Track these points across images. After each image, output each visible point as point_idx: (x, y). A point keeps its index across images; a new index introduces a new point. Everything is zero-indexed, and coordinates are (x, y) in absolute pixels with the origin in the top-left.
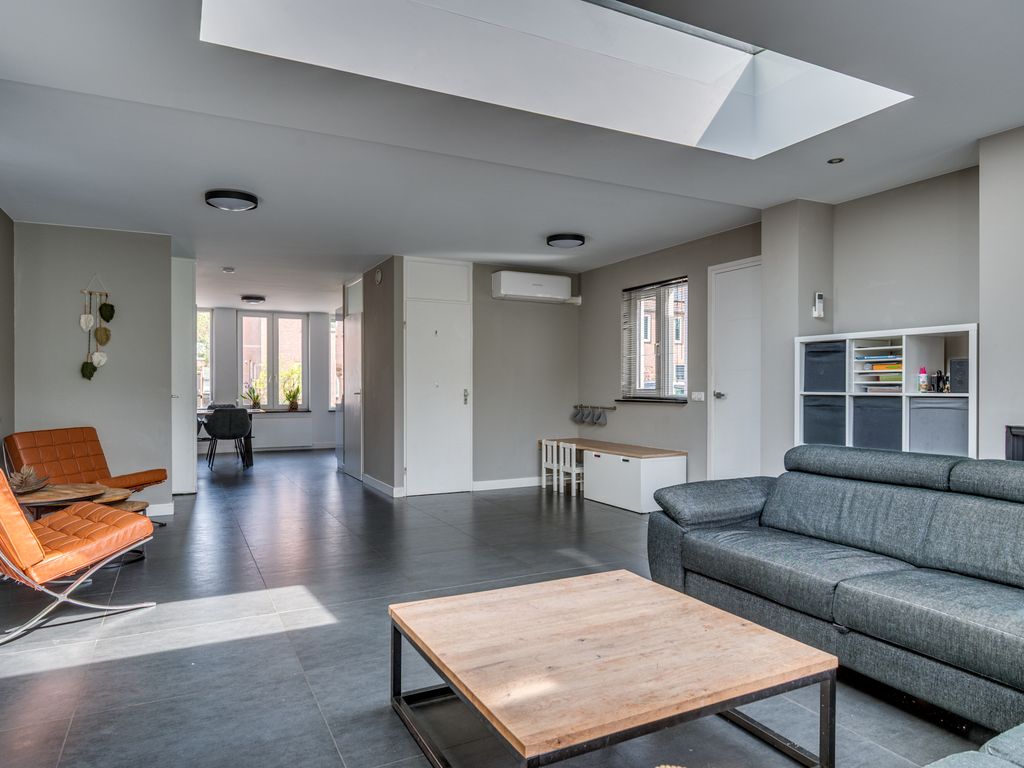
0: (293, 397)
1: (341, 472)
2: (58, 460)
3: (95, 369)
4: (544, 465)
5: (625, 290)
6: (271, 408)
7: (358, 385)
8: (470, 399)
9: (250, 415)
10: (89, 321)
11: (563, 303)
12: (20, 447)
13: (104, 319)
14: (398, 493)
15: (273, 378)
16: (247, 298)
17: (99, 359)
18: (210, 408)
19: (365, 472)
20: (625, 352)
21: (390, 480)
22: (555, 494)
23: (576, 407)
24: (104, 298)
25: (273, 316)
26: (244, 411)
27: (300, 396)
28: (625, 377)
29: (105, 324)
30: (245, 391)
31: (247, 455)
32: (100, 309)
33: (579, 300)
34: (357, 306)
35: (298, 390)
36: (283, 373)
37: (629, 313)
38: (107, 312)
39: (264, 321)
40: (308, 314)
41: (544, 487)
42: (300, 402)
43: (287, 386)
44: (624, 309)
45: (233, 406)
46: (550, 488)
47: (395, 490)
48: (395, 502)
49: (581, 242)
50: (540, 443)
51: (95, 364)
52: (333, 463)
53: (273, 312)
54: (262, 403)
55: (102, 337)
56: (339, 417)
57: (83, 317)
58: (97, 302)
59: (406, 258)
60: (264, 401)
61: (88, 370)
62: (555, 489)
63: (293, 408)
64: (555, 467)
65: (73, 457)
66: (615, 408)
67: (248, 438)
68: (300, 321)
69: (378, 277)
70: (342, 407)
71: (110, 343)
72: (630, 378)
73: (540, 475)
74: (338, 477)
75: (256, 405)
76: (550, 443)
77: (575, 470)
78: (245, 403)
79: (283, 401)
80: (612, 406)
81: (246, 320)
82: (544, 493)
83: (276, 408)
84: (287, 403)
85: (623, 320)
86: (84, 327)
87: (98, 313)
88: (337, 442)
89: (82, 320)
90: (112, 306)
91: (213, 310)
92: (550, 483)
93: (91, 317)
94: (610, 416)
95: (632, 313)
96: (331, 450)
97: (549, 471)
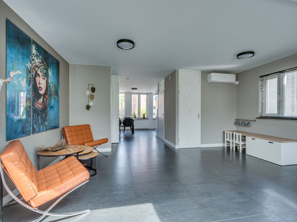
0: (144, 115)
1: (157, 137)
2: (77, 135)
3: (90, 107)
4: (226, 140)
5: (260, 77)
6: (139, 118)
7: (163, 112)
8: (200, 116)
9: (134, 120)
10: (88, 93)
11: (231, 84)
12: (66, 131)
13: (93, 92)
14: (177, 147)
15: (139, 110)
16: (133, 89)
17: (91, 104)
18: (124, 118)
19: (165, 138)
20: (260, 100)
21: (174, 142)
22: (231, 151)
23: (236, 120)
24: (92, 85)
25: (139, 94)
26: (132, 119)
27: (146, 115)
28: (260, 109)
29: (93, 94)
30: (133, 113)
31: (133, 131)
32: (91, 89)
33: (237, 83)
34: (162, 88)
35: (145, 113)
36: (141, 109)
37: (262, 86)
38: (93, 90)
39: (137, 95)
40: (148, 93)
41: (226, 147)
42: (146, 116)
43: (142, 112)
44: (260, 84)
45: (130, 118)
46: (228, 148)
47: (176, 146)
48: (176, 151)
49: (252, 55)
50: (224, 132)
51: (90, 105)
52: (154, 134)
53: (139, 93)
54: (136, 117)
55: (92, 97)
56: (156, 120)
57: (87, 91)
58: (91, 87)
59: (180, 70)
60: (137, 116)
61: (88, 107)
62: (231, 149)
63: (144, 118)
64: (231, 141)
65: (82, 134)
66: (255, 121)
67: (133, 126)
68: (146, 95)
69: (170, 78)
70: (157, 118)
71: (94, 99)
72: (262, 110)
73: (224, 143)
74: (156, 139)
75: (135, 117)
76: (228, 133)
77: (241, 143)
78: (132, 117)
79: (142, 116)
80: (254, 120)
81: (133, 96)
82: (226, 150)
83: (140, 118)
84: (143, 117)
85: (260, 88)
86: (87, 94)
87: (91, 90)
88: (156, 127)
89: (87, 93)
90: (94, 88)
91: (125, 93)
92: (229, 146)
93: (89, 91)
94: (252, 124)
95: (264, 85)
96: (154, 129)
97: (228, 142)
